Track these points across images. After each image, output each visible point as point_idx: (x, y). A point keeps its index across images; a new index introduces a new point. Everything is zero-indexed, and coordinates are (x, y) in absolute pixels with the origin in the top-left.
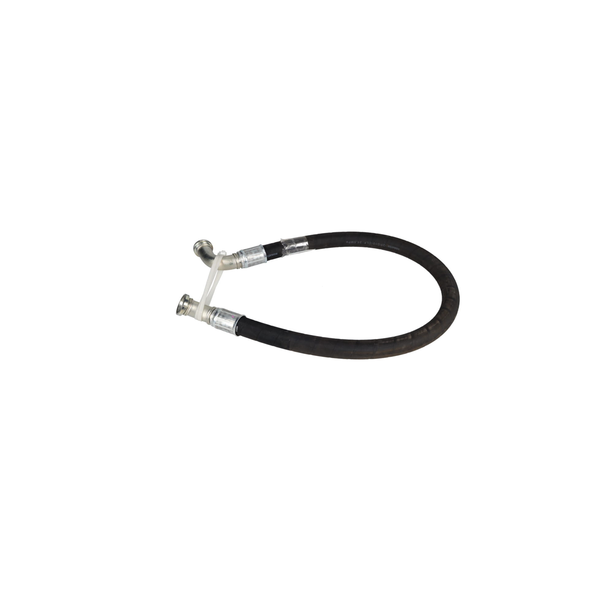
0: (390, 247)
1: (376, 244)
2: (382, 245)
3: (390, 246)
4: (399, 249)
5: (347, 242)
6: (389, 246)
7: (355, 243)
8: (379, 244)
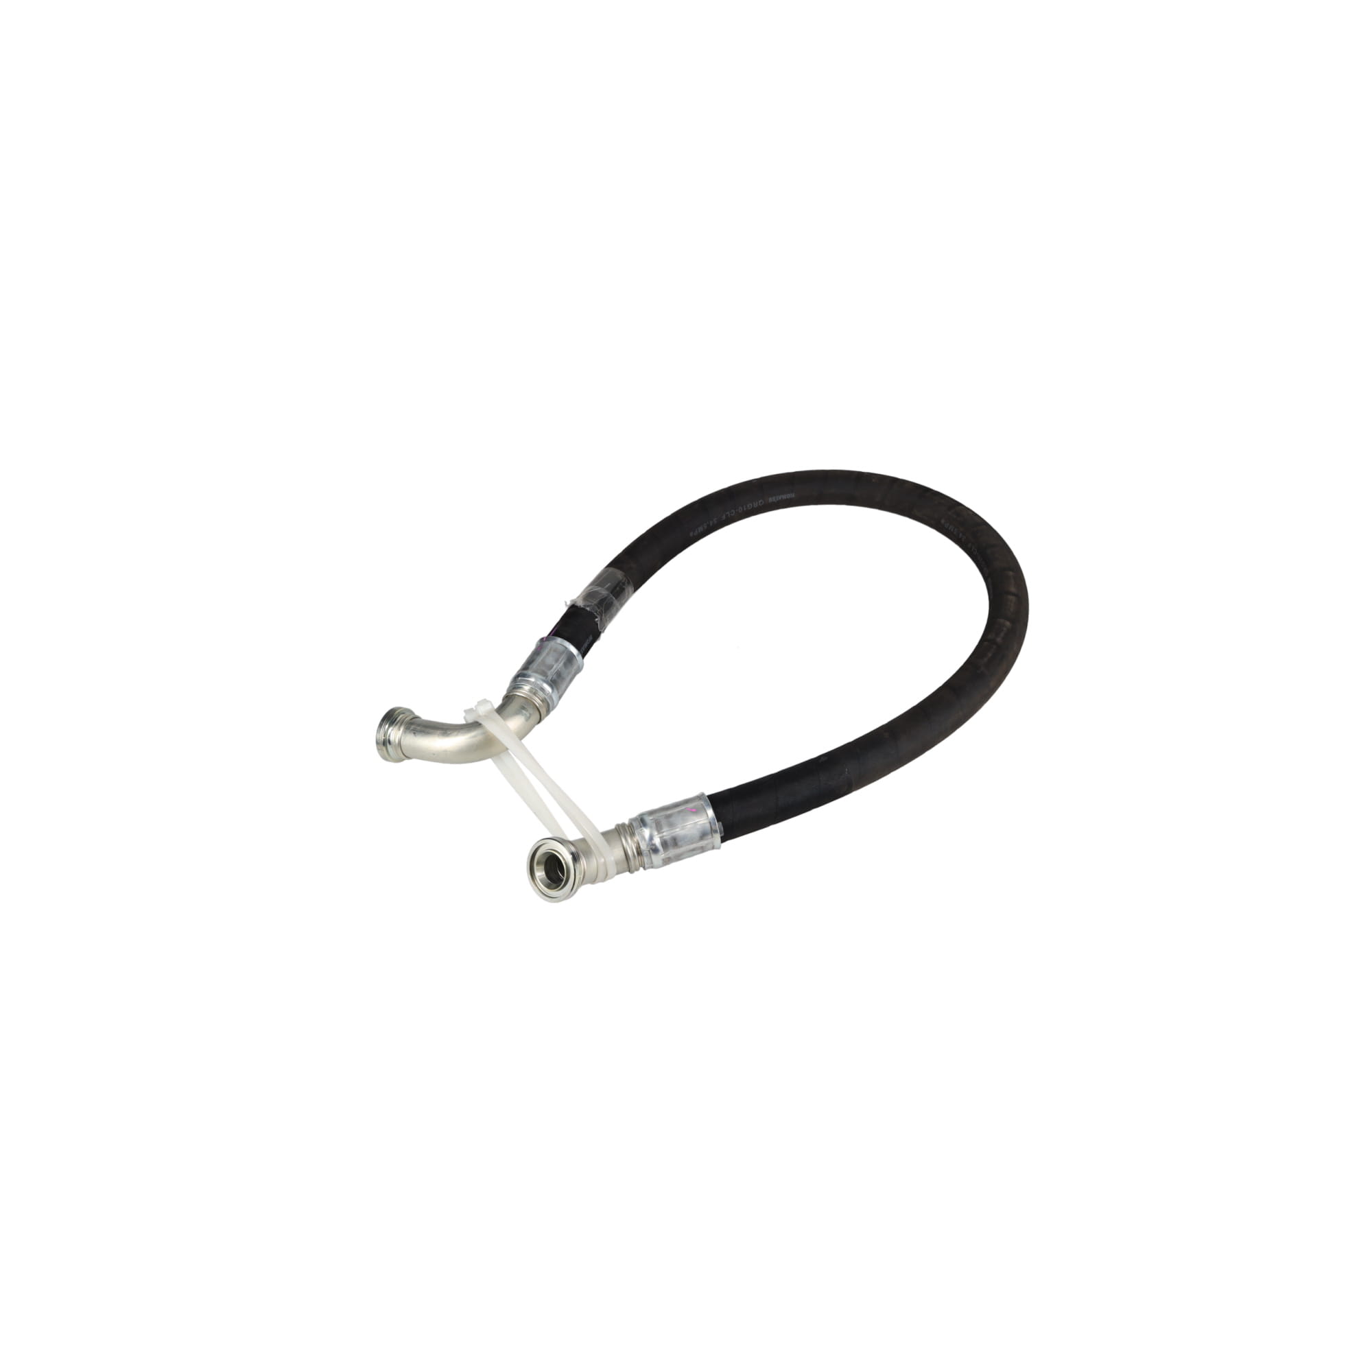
0: (774, 500)
1: (745, 509)
2: (756, 505)
3: (774, 498)
4: (792, 495)
5: (691, 534)
6: (771, 500)
7: (706, 527)
8: (750, 506)
